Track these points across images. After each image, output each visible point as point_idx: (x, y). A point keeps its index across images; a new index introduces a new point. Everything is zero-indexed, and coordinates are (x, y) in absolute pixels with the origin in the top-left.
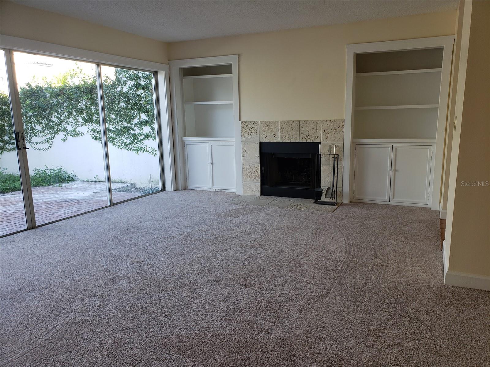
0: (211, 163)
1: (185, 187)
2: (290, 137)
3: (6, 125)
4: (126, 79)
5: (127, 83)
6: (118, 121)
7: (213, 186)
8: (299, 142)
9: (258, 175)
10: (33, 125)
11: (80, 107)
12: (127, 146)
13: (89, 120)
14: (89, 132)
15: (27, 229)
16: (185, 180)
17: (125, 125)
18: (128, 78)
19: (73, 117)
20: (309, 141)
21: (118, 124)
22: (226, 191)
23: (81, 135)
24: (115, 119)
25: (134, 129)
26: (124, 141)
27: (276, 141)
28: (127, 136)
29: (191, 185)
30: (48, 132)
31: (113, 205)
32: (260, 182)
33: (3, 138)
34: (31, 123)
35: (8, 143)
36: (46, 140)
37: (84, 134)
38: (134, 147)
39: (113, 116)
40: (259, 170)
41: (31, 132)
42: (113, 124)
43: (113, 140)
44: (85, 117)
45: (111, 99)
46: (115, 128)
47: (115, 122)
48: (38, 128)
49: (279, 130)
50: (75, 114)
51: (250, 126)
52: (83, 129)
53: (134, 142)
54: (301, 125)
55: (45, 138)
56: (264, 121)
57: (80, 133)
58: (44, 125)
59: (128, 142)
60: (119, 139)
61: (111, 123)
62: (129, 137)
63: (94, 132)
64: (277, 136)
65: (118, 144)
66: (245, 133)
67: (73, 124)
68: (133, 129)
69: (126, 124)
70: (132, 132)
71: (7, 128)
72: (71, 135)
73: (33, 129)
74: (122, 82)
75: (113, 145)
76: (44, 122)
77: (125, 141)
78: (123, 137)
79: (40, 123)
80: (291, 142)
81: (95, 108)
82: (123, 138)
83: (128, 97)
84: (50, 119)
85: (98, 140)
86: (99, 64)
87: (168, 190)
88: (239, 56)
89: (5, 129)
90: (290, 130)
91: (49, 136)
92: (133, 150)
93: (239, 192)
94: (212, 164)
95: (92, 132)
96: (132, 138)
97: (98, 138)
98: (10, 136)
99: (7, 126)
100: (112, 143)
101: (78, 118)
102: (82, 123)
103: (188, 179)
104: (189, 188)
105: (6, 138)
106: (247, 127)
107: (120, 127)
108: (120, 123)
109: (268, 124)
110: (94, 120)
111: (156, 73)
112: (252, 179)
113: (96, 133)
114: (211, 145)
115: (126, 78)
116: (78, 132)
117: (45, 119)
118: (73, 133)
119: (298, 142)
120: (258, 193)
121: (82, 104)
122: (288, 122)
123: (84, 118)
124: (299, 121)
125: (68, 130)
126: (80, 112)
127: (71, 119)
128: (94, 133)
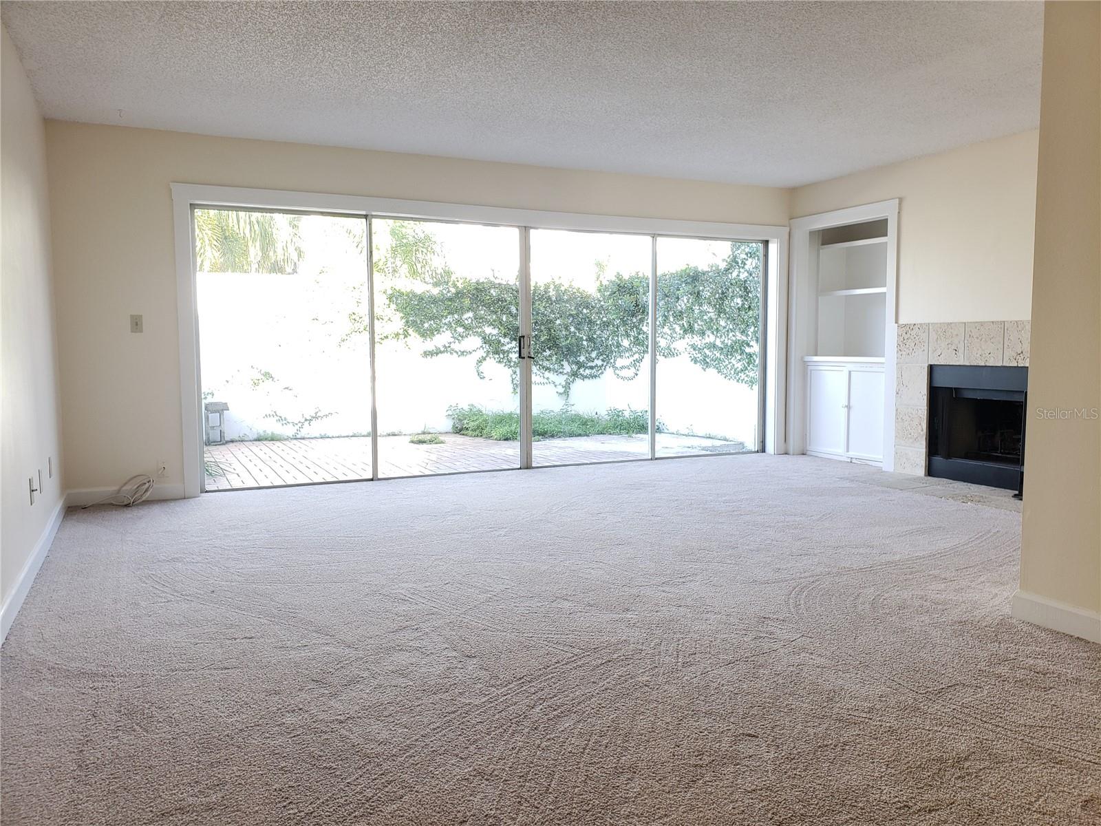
0: (847, 406)
1: (803, 450)
2: (984, 355)
3: (585, 338)
4: (745, 257)
5: (746, 262)
6: (728, 331)
7: (848, 451)
8: (1002, 367)
9: (922, 433)
10: (620, 339)
11: (679, 308)
12: (738, 374)
13: (689, 330)
14: (688, 350)
15: (520, 468)
16: (804, 437)
17: (738, 338)
18: (749, 255)
19: (669, 324)
20: (1022, 365)
21: (728, 335)
22: (870, 463)
23: (677, 355)
24: (725, 328)
25: (751, 344)
26: (734, 365)
27: (958, 364)
28: (739, 357)
29: (814, 448)
30: (637, 350)
31: (654, 459)
32: (925, 447)
33: (578, 358)
34: (618, 336)
35: (584, 366)
36: (633, 363)
37: (680, 354)
38: (747, 376)
39: (723, 323)
40: (925, 421)
41: (616, 350)
42: (721, 336)
43: (719, 363)
44: (685, 324)
45: (723, 293)
46: (723, 342)
47: (724, 333)
48: (626, 343)
49: (966, 341)
50: (672, 319)
51: (913, 333)
52: (681, 345)
53: (749, 368)
54: (1007, 330)
55: (631, 359)
56: (937, 324)
57: (676, 351)
58: (632, 339)
59: (740, 367)
60: (727, 362)
61: (719, 335)
62: (741, 358)
63: (694, 349)
64: (960, 354)
65: (725, 372)
66: (902, 348)
67: (669, 338)
68: (748, 345)
69: (739, 336)
70: (748, 350)
71: (585, 343)
72: (663, 355)
73: (619, 345)
74: (740, 262)
75: (719, 372)
76: (633, 334)
77: (736, 367)
78: (734, 358)
79: (628, 336)
80: (986, 366)
81: (699, 309)
82: (732, 361)
83: (746, 288)
84: (641, 329)
85: (699, 364)
86: (654, 236)
87: (769, 452)
88: (901, 200)
89: (582, 345)
90: (986, 341)
91: (637, 356)
92: (745, 382)
93: (888, 466)
94: (849, 407)
95: (692, 350)
96: (747, 360)
97: (698, 360)
98: (587, 355)
99: (586, 340)
100: (717, 368)
101: (674, 326)
102: (680, 334)
103: (808, 435)
104: (808, 453)
105: (582, 359)
106: (908, 335)
107: (730, 341)
108: (731, 335)
109: (945, 329)
110: (696, 329)
111: (766, 243)
112: (911, 440)
113: (697, 352)
114: (850, 372)
115: (747, 254)
116: (673, 349)
117: (635, 329)
118: (666, 351)
119: (999, 365)
120: (921, 471)
121: (682, 304)
122: (982, 324)
123: (683, 326)
124: (1004, 322)
125: (660, 346)
126: (679, 316)
127: (666, 329)
128: (694, 352)
